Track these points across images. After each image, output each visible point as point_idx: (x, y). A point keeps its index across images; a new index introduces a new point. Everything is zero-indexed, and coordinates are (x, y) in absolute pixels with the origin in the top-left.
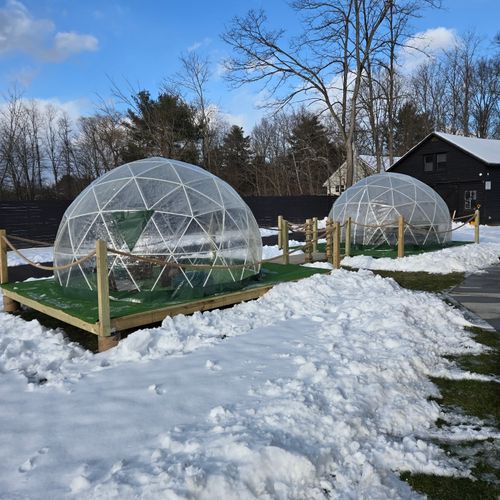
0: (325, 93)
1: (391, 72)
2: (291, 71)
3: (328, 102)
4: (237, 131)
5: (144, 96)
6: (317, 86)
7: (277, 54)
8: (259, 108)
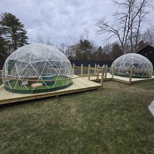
0: (119, 36)
1: (138, 30)
2: (111, 31)
3: (119, 38)
4: (100, 47)
5: (81, 40)
6: (117, 34)
7: (108, 27)
8: (103, 40)
